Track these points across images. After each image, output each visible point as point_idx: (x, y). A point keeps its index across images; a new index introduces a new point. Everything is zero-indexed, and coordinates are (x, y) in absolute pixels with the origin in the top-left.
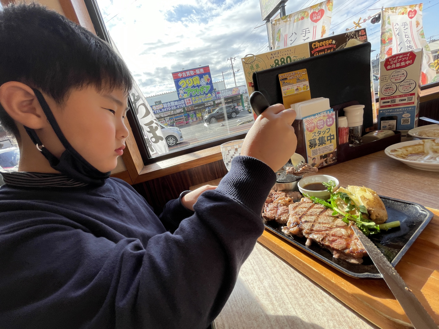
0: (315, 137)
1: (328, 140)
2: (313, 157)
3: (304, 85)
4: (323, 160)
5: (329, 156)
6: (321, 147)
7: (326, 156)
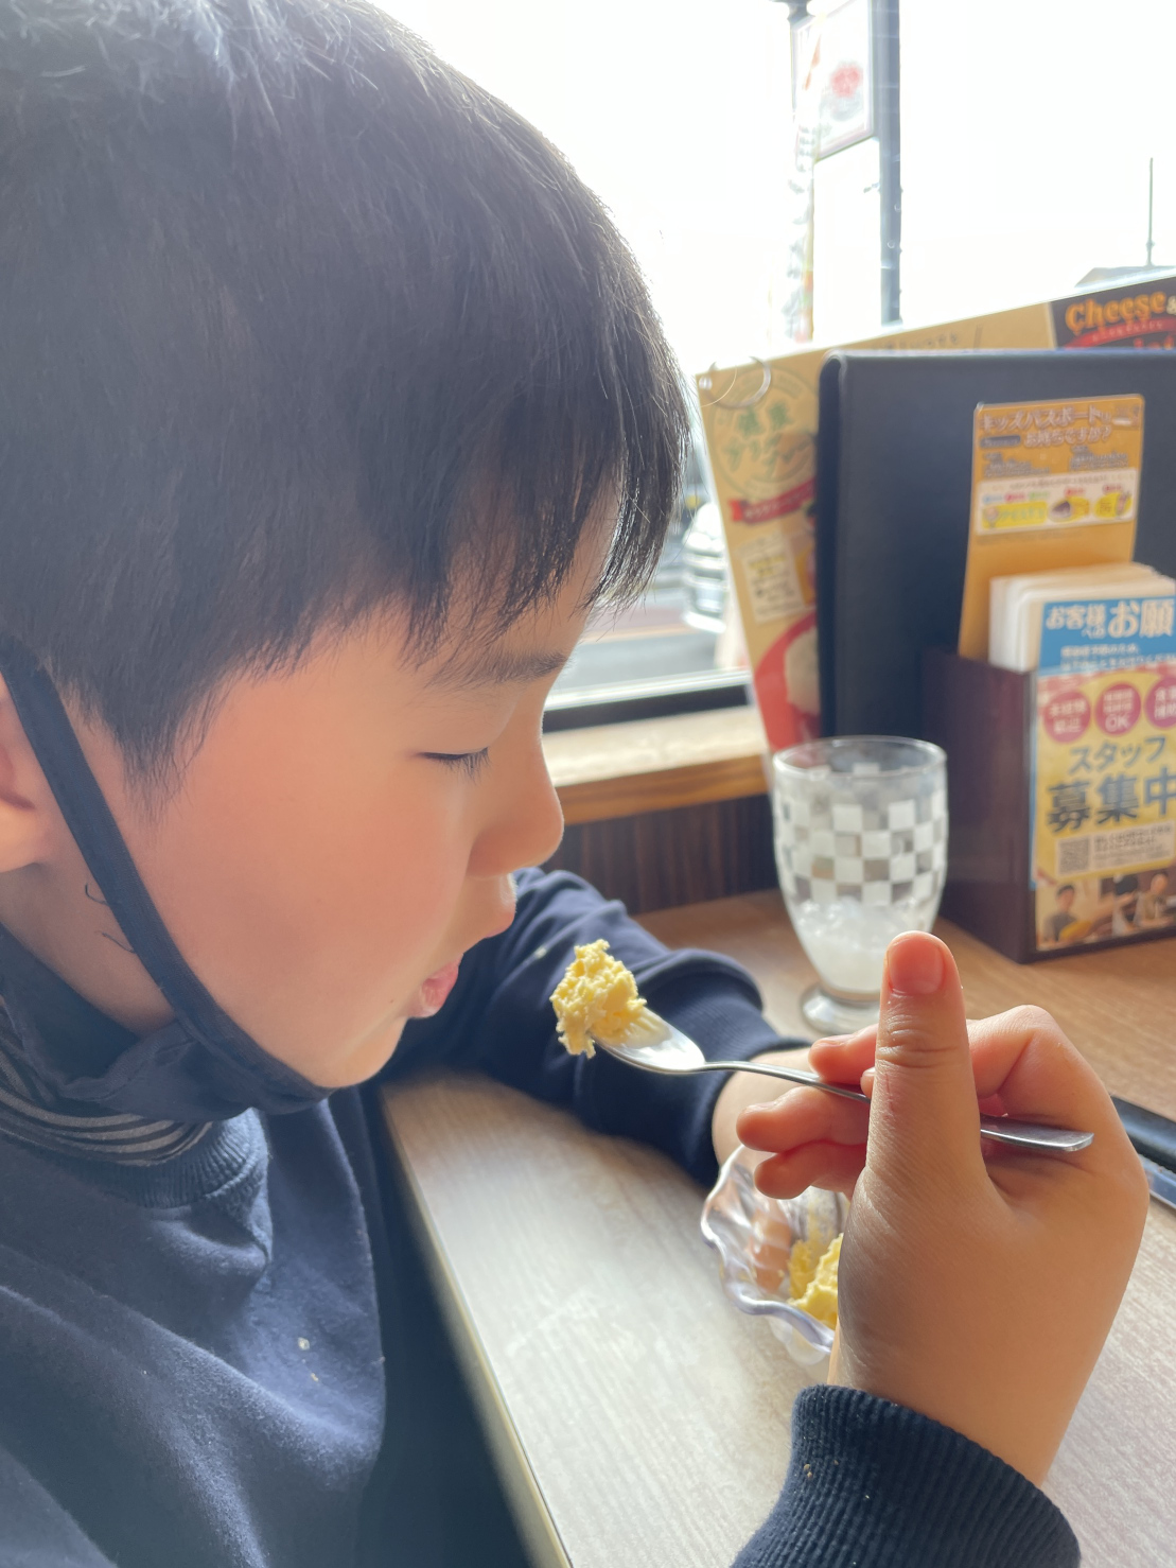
0: (1082, 774)
1: (1150, 799)
2: (1062, 878)
3: (1108, 489)
4: (1116, 903)
5: (1148, 888)
6: (1111, 830)
7: (1130, 884)
